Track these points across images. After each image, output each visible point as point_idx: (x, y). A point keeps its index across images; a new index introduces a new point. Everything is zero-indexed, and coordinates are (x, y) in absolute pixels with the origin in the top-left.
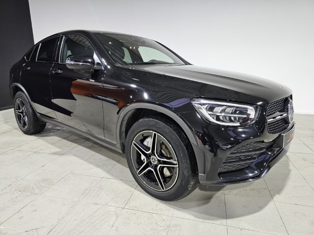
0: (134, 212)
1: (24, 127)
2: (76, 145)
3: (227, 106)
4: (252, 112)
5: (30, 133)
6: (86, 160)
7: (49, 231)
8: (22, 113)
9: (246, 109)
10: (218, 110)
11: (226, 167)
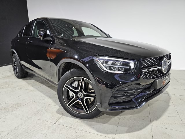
0: (60, 126)
1: (16, 74)
2: (43, 85)
3: (115, 60)
4: (132, 65)
5: (19, 77)
6: (44, 94)
7: (7, 133)
8: (16, 66)
9: (129, 63)
10: (110, 63)
11: (114, 100)
